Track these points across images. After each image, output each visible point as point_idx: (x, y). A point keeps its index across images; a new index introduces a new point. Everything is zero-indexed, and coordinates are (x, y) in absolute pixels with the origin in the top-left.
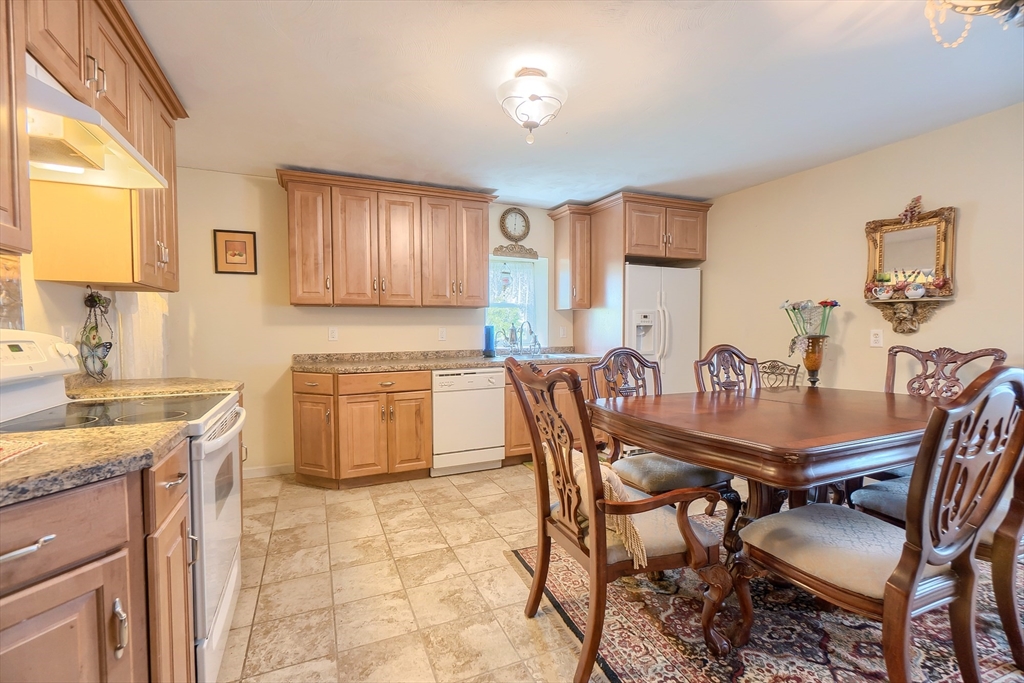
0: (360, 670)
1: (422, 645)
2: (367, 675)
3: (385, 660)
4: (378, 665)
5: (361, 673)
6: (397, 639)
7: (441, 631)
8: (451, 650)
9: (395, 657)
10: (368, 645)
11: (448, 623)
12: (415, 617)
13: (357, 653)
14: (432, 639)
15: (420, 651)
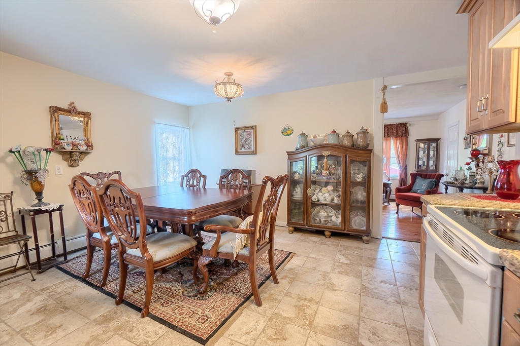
0: (347, 329)
1: (314, 323)
2: (345, 326)
3: (334, 327)
4: (339, 327)
5: (347, 328)
6: (324, 333)
7: (301, 323)
8: (304, 313)
9: (329, 325)
10: (339, 339)
11: (295, 325)
12: (307, 340)
13: (347, 339)
14: (308, 323)
15: (317, 321)
